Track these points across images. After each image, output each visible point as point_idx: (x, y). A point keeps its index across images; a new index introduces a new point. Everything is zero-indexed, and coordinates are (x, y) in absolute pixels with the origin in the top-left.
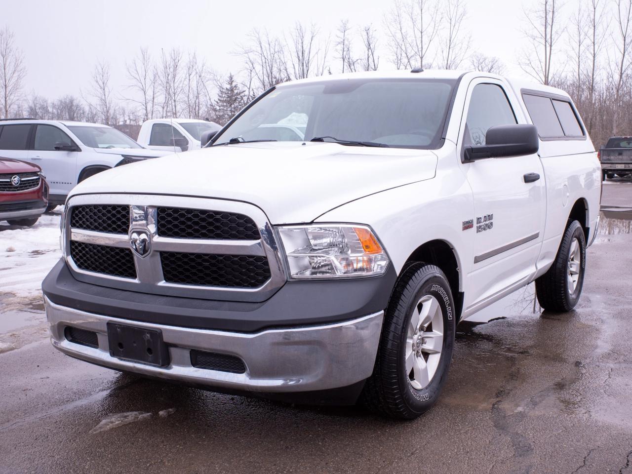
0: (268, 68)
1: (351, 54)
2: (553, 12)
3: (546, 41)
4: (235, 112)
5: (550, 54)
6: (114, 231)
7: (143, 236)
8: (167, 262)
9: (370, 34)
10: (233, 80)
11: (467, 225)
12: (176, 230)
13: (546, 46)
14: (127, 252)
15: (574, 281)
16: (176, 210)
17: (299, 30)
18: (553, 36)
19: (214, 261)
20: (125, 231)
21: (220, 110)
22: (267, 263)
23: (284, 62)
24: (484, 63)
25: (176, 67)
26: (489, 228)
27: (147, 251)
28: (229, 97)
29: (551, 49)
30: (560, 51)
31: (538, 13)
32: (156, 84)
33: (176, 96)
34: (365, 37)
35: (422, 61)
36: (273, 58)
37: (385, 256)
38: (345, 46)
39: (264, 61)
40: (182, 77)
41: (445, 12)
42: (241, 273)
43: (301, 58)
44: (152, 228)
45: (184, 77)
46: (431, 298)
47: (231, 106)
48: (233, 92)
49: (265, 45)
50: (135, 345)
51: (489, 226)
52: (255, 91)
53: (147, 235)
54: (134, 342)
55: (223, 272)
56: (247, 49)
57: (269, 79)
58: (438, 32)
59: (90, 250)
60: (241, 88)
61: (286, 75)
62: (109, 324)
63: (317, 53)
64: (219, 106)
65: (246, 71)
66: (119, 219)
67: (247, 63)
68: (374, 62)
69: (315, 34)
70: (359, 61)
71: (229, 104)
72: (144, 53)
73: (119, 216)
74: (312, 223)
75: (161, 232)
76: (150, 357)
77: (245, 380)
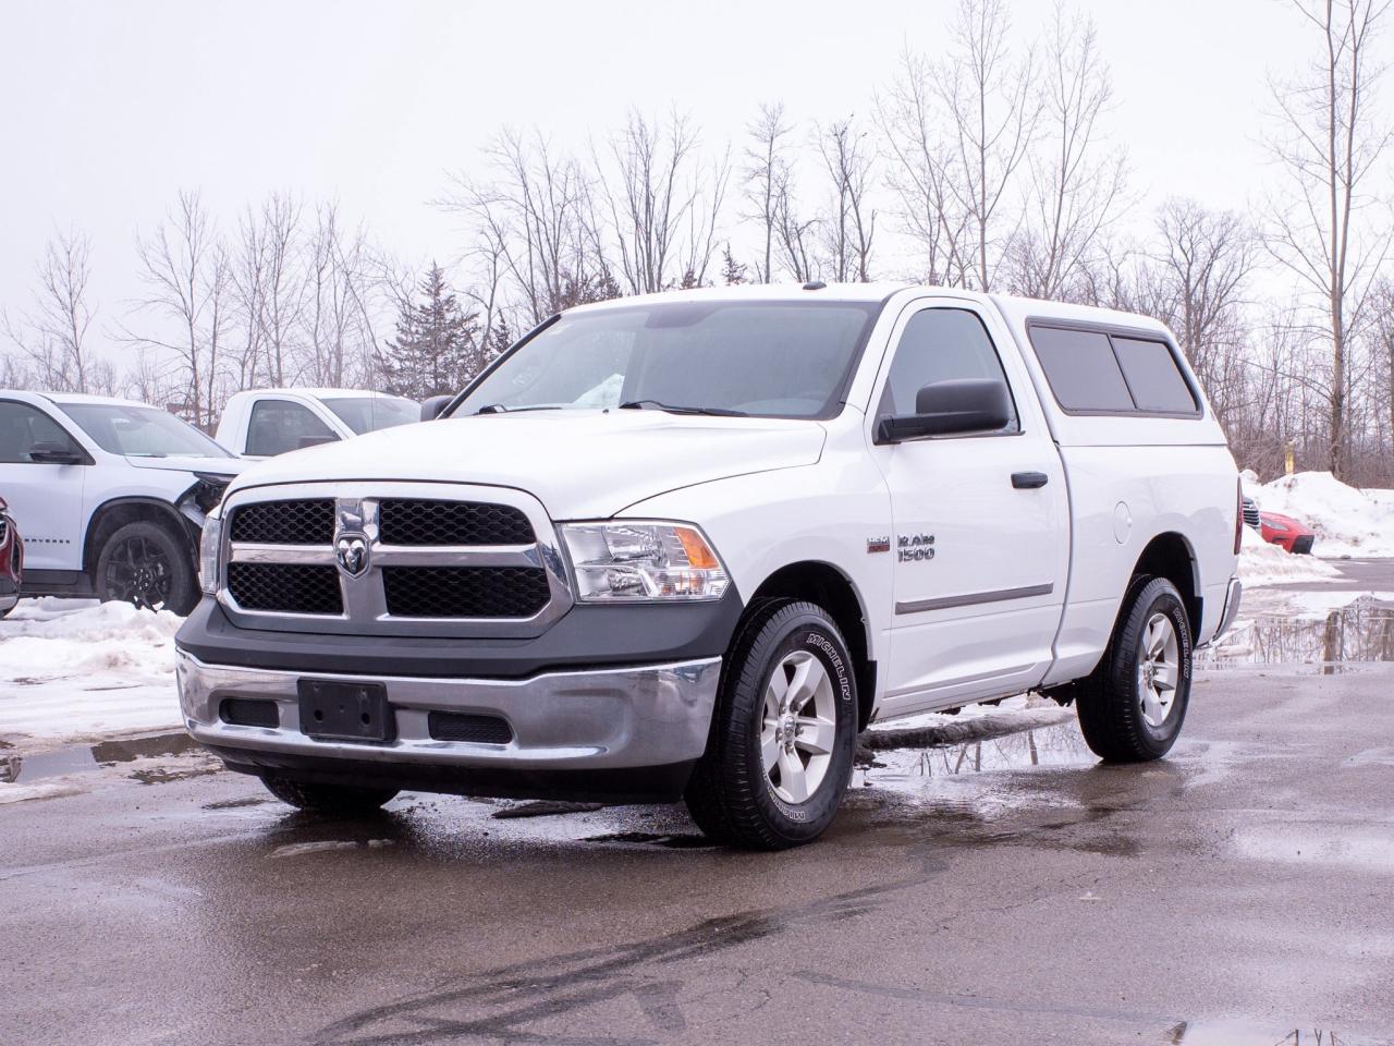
0: (546, 249)
1: (791, 204)
2: (1354, 90)
3: (1334, 172)
4: (446, 378)
5: (1348, 209)
6: (310, 540)
7: (357, 544)
8: (392, 583)
9: (849, 145)
10: (441, 282)
11: (878, 547)
12: (409, 533)
13: (1333, 185)
14: (329, 572)
15: (1163, 704)
16: (409, 503)
17: (637, 136)
18: (1353, 159)
19: (465, 579)
20: (327, 539)
21: (402, 370)
22: (544, 579)
23: (592, 229)
24: (1196, 227)
25: (280, 249)
26: (927, 558)
27: (363, 568)
28: (428, 332)
29: (1349, 197)
30: (1376, 199)
31: (1311, 93)
32: (223, 296)
33: (281, 330)
34: (834, 154)
35: (983, 230)
36: (560, 222)
37: (723, 573)
38: (772, 182)
39: (533, 227)
40: (299, 277)
41: (1049, 92)
42: (507, 595)
43: (642, 216)
44: (372, 531)
45: (305, 277)
46: (809, 657)
47: (434, 359)
48: (443, 317)
49: (536, 179)
50: (342, 711)
51: (928, 555)
52: (506, 313)
53: (364, 542)
54: (342, 707)
55: (478, 595)
56: (483, 192)
57: (547, 280)
58: (1029, 148)
59: (264, 574)
60: (465, 305)
61: (598, 267)
62: (300, 682)
63: (690, 203)
64: (401, 360)
65: (479, 257)
66: (317, 522)
67: (482, 233)
68: (860, 228)
69: (684, 146)
70: (815, 225)
71: (428, 353)
72: (189, 206)
73: (317, 516)
74: (611, 518)
75: (384, 538)
76: (366, 727)
77: (512, 752)
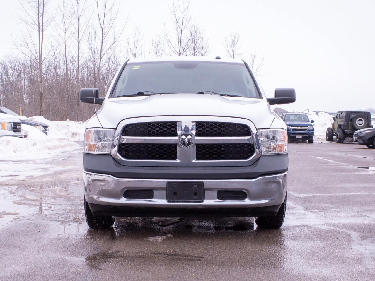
3: (39, 28)
7: (189, 137)
13: (39, 31)
16: (207, 123)
19: (227, 148)
20: (175, 135)
22: (253, 147)
27: (191, 144)
29: (43, 34)
44: (194, 133)
50: (185, 192)
53: (191, 136)
62: (168, 183)
66: (169, 129)
74: (270, 128)
75: (198, 135)
76: (195, 197)
77: (247, 202)
